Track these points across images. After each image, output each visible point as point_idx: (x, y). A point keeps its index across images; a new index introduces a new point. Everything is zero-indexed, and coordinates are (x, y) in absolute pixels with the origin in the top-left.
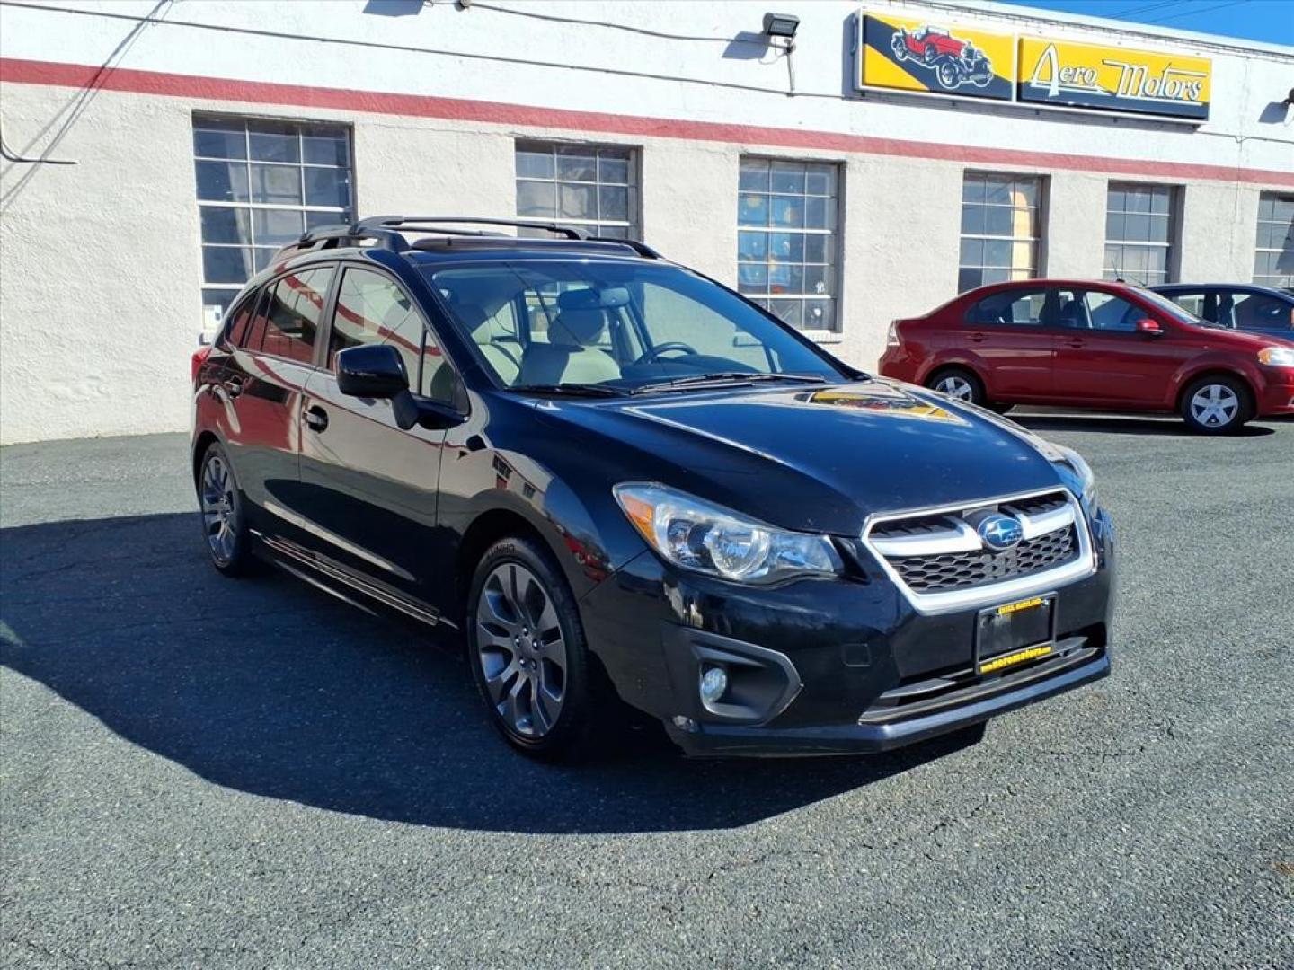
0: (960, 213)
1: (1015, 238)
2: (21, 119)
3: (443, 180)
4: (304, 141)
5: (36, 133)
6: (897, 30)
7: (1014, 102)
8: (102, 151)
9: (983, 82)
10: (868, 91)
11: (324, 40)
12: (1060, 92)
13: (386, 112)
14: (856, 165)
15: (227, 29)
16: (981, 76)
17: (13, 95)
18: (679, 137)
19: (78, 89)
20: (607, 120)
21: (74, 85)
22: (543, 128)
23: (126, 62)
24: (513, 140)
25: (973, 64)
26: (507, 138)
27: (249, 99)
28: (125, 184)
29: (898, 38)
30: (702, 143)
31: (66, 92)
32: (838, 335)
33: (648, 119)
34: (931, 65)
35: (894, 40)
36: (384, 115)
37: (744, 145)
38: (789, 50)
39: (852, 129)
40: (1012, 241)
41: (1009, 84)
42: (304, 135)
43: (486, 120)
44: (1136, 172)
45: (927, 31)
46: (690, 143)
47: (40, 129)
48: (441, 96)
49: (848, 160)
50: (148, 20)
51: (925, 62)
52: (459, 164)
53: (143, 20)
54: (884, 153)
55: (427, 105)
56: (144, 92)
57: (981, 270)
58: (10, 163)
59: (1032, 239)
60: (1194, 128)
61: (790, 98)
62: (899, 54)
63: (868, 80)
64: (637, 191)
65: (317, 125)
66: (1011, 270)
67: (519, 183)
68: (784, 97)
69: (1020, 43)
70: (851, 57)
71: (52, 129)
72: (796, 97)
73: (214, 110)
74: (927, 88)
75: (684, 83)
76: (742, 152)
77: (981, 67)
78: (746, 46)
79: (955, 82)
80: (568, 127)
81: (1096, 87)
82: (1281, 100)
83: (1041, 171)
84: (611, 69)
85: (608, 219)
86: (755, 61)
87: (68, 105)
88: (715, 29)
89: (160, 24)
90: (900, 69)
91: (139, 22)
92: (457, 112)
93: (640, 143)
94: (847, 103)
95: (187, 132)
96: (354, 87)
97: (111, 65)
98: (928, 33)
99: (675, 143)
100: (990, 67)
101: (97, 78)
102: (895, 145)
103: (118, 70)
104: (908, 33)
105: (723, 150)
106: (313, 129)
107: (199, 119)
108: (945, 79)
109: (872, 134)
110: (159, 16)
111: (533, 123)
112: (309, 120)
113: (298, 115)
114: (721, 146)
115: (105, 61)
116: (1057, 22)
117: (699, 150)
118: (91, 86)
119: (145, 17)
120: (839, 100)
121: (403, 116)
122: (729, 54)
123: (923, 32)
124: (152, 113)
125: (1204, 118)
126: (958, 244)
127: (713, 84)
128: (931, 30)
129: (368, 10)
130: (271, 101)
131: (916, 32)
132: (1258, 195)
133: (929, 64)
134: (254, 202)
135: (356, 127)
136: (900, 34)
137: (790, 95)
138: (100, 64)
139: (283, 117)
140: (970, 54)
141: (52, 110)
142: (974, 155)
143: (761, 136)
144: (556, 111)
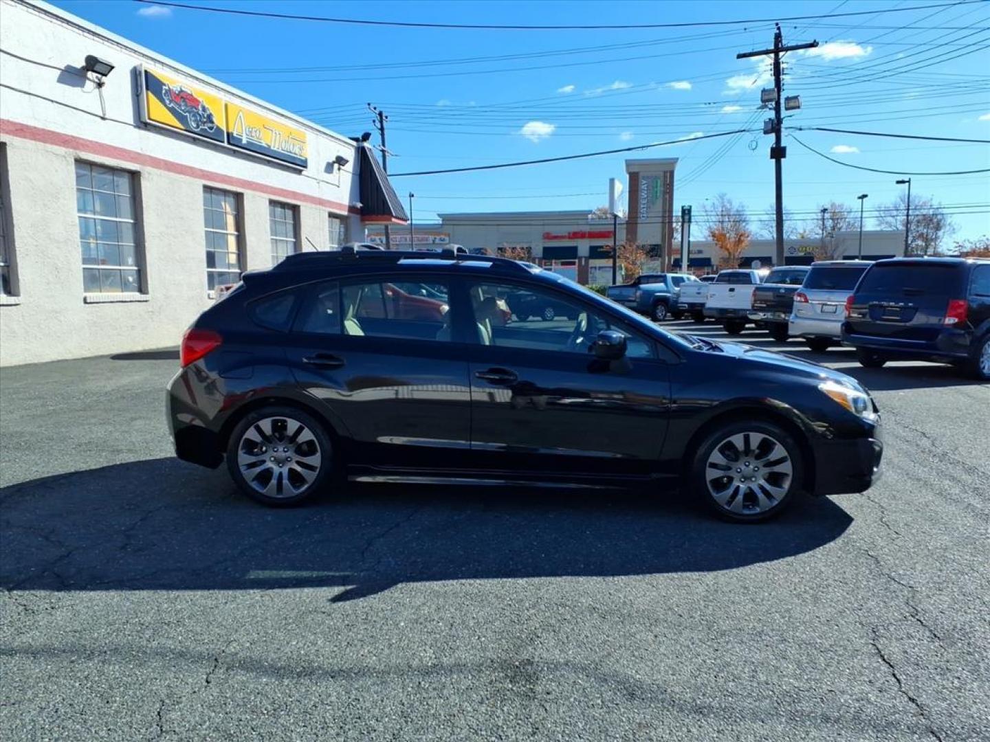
0: (203, 214)
1: (228, 232)
6: (165, 85)
7: (226, 144)
9: (211, 128)
10: (150, 124)
12: (247, 141)
14: (146, 175)
16: (210, 125)
18: (32, 139)
25: (205, 116)
29: (166, 90)
30: (49, 147)
32: (147, 296)
33: (8, 121)
34: (185, 113)
35: (164, 92)
37: (78, 152)
38: (100, 85)
39: (142, 149)
40: (227, 234)
41: (222, 131)
44: (280, 195)
45: (181, 89)
46: (40, 145)
49: (142, 171)
51: (181, 110)
54: (160, 168)
57: (215, 252)
59: (236, 233)
60: (300, 172)
61: (103, 122)
62: (168, 102)
63: (152, 117)
64: (3, 179)
66: (228, 253)
68: (99, 119)
69: (226, 106)
70: (136, 98)
72: (107, 121)
74: (182, 127)
75: (32, 97)
76: (76, 157)
77: (210, 118)
78: (72, 76)
79: (198, 127)
81: (262, 141)
82: (331, 161)
83: (239, 190)
86: (79, 88)
88: (50, 58)
90: (168, 112)
93: (4, 141)
94: (137, 130)
98: (181, 91)
99: (30, 144)
100: (214, 120)
102: (166, 164)
104: (171, 87)
105: (64, 154)
108: (193, 123)
109: (153, 155)
114: (61, 150)
116: (240, 97)
117: (47, 151)
120: (132, 127)
122: (61, 80)
123: (179, 89)
125: (305, 167)
126: (204, 234)
127: (52, 101)
128: (183, 89)
131: (175, 88)
132: (327, 215)
133: (183, 111)
136: (167, 88)
137: (103, 118)
140: (204, 109)
142: (208, 176)
143: (87, 146)
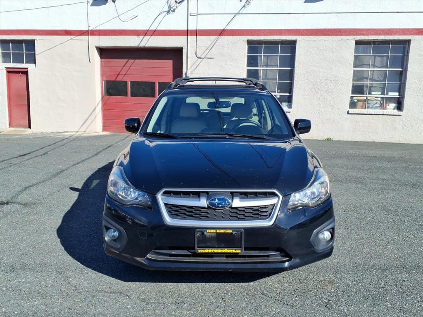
2: (202, 46)
3: (326, 57)
4: (280, 47)
5: (205, 50)
8: (221, 54)
11: (289, 14)
13: (308, 35)
15: (259, 14)
17: (201, 40)
19: (216, 36)
20: (396, 31)
21: (216, 35)
22: (367, 36)
23: (229, 28)
24: (354, 41)
26: (352, 41)
27: (264, 35)
28: (226, 63)
31: (213, 38)
33: (415, 29)
36: (307, 36)
42: (280, 45)
43: (345, 35)
47: (206, 49)
48: (328, 28)
50: (237, 14)
52: (333, 51)
53: (236, 14)
55: (323, 32)
56: (234, 35)
58: (197, 58)
64: (407, 57)
65: (284, 41)
67: (355, 57)
71: (209, 48)
73: (253, 39)
80: (378, 35)
84: (399, 11)
85: (392, 68)
87: (214, 41)
89: (241, 15)
91: (235, 15)
92: (334, 33)
93: (409, 39)
95: (246, 47)
96: (297, 28)
97: (225, 29)
101: (222, 33)
103: (227, 30)
106: (283, 42)
107: (249, 42)
110: (240, 12)
111: (363, 35)
112: (282, 40)
113: (278, 39)
115: (224, 28)
118: (220, 35)
119: (236, 13)
121: (314, 36)
124: (235, 42)
129: (305, 2)
130: (271, 35)
134: (263, 67)
135: (297, 41)
138: (223, 29)
139: (274, 40)
141: (209, 43)
144: (373, 29)
